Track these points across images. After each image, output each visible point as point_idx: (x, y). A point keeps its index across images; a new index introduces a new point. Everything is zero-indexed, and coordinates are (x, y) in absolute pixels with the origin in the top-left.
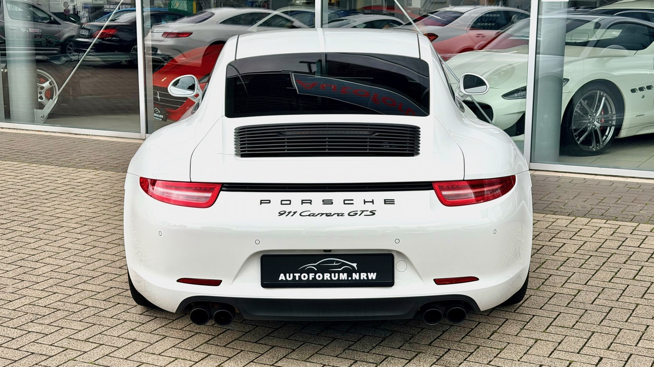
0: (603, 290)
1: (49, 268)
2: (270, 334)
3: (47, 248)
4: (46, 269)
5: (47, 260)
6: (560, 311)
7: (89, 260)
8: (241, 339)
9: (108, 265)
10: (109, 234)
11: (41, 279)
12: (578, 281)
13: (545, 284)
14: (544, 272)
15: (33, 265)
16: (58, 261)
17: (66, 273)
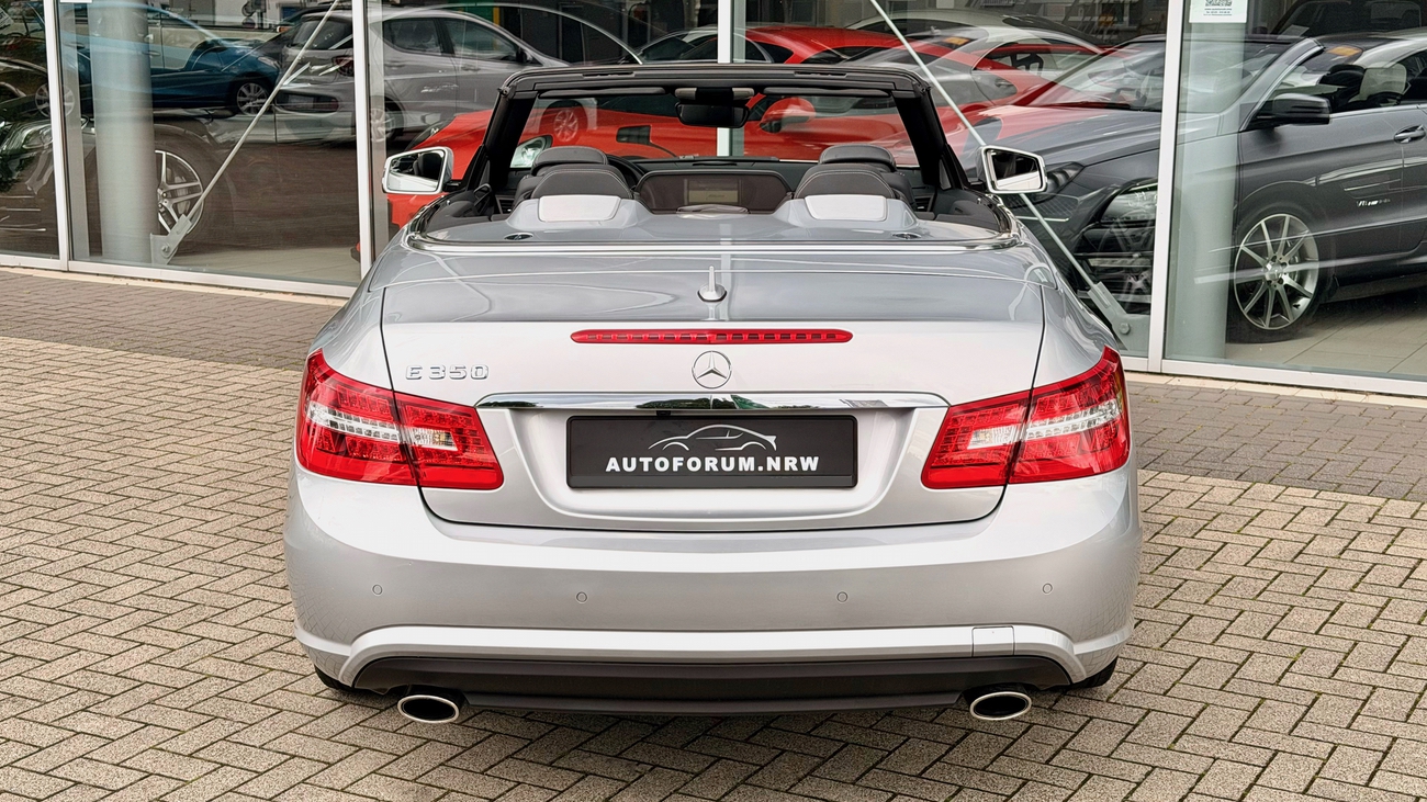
0: (1302, 652)
1: (138, 586)
2: (581, 745)
3: (138, 542)
4: (129, 589)
5: (136, 569)
6: (1206, 700)
7: (222, 570)
8: (520, 757)
9: (260, 582)
10: (271, 511)
11: (118, 611)
12: (1249, 630)
13: (1178, 636)
14: (1176, 609)
15: (106, 579)
16: (158, 570)
17: (171, 598)
